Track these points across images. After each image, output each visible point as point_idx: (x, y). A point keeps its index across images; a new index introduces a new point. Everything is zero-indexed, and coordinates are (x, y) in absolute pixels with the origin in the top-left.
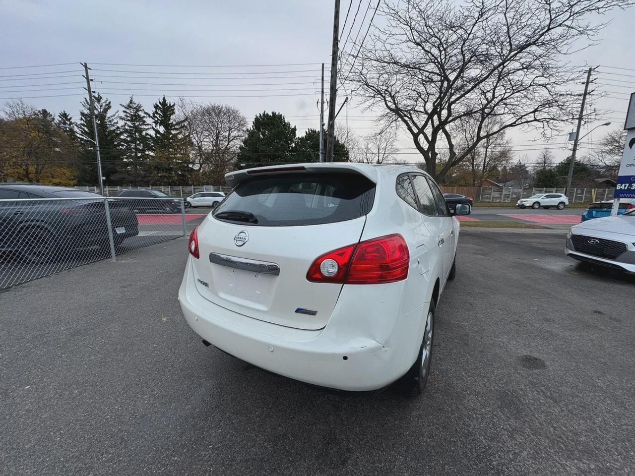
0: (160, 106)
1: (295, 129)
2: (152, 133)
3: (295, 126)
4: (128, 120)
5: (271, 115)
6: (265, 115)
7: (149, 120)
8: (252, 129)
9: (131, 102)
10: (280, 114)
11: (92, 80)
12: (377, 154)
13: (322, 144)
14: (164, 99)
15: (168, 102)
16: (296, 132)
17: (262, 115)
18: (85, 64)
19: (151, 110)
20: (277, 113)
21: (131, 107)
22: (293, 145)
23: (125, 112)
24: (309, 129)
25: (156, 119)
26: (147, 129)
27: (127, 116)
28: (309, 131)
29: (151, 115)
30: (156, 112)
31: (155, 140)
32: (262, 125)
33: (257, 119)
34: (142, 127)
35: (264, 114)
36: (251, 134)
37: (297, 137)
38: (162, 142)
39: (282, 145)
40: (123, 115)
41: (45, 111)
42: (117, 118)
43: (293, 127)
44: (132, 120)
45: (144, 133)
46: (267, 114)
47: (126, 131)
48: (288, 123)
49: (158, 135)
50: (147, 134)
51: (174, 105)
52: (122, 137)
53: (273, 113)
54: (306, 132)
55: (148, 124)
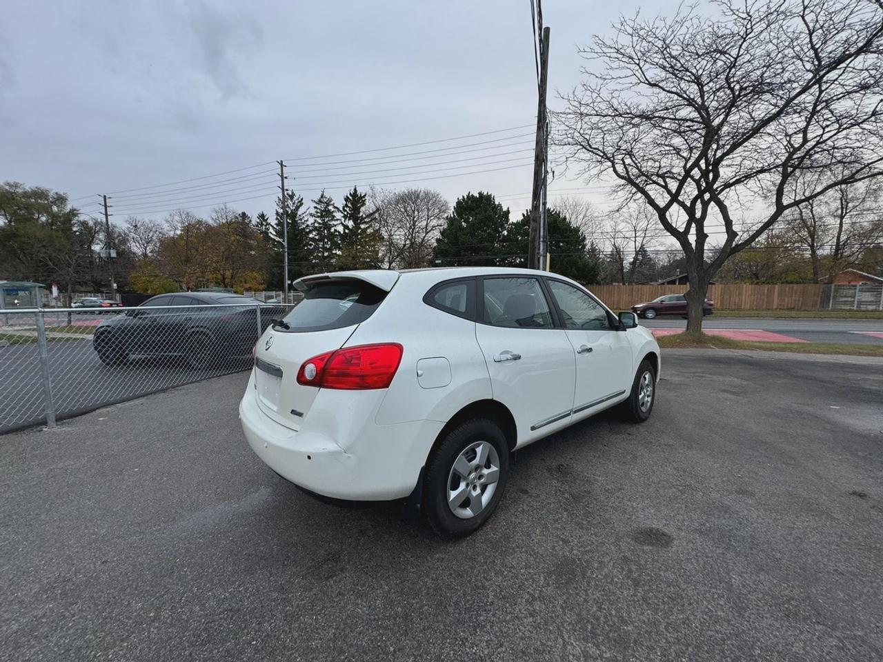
0: (351, 198)
1: (508, 212)
2: (340, 229)
3: (508, 208)
4: (318, 217)
5: (478, 196)
6: (470, 198)
7: (338, 215)
8: (452, 216)
9: (322, 197)
10: (489, 194)
11: (286, 178)
12: (634, 239)
13: (544, 229)
14: (355, 190)
15: (358, 193)
16: (510, 215)
17: (465, 197)
18: (282, 161)
19: (340, 203)
20: (485, 193)
21: (322, 202)
22: (505, 233)
23: (315, 207)
24: (527, 210)
25: (346, 213)
26: (335, 226)
27: (317, 212)
28: (527, 214)
29: (341, 209)
30: (346, 206)
31: (343, 236)
32: (465, 209)
33: (459, 203)
34: (331, 223)
35: (468, 196)
36: (451, 221)
37: (510, 222)
38: (350, 238)
39: (489, 233)
40: (313, 211)
41: (244, 214)
42: (308, 215)
43: (505, 209)
44: (321, 217)
45: (332, 230)
46: (472, 196)
47: (315, 229)
48: (499, 205)
49: (347, 231)
50: (335, 231)
51: (365, 195)
52: (311, 236)
53: (480, 194)
54: (523, 215)
55: (337, 220)
